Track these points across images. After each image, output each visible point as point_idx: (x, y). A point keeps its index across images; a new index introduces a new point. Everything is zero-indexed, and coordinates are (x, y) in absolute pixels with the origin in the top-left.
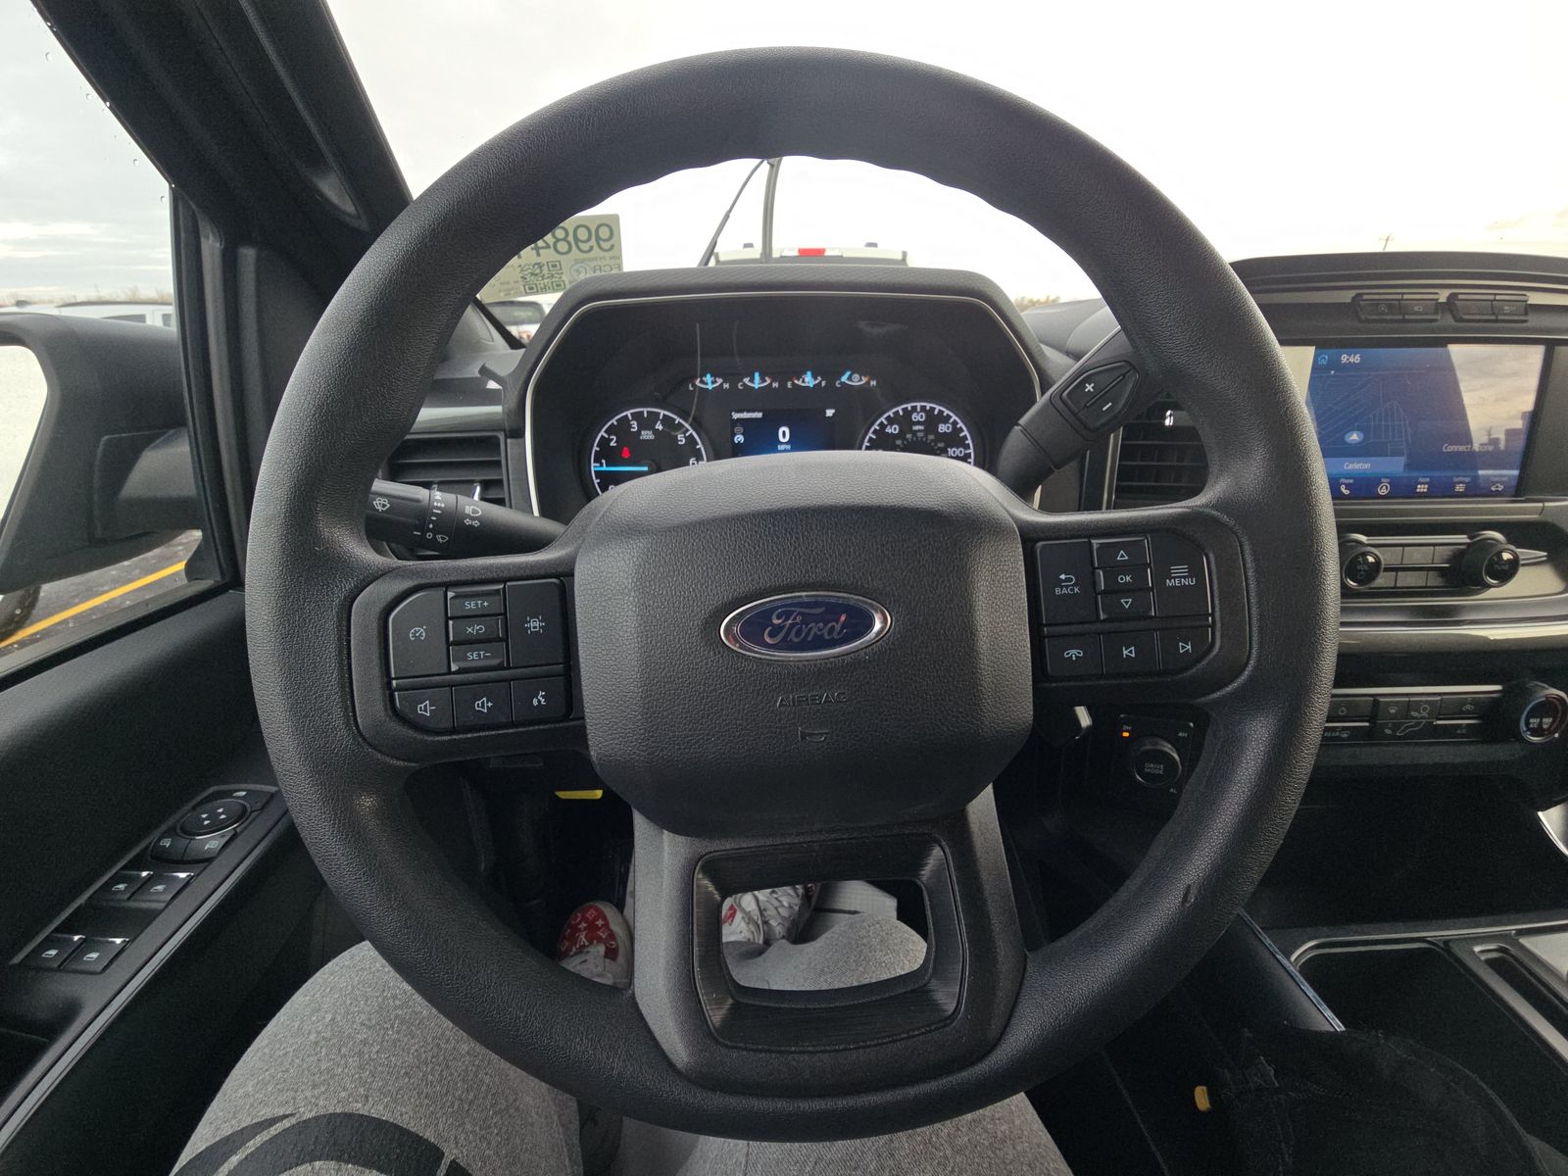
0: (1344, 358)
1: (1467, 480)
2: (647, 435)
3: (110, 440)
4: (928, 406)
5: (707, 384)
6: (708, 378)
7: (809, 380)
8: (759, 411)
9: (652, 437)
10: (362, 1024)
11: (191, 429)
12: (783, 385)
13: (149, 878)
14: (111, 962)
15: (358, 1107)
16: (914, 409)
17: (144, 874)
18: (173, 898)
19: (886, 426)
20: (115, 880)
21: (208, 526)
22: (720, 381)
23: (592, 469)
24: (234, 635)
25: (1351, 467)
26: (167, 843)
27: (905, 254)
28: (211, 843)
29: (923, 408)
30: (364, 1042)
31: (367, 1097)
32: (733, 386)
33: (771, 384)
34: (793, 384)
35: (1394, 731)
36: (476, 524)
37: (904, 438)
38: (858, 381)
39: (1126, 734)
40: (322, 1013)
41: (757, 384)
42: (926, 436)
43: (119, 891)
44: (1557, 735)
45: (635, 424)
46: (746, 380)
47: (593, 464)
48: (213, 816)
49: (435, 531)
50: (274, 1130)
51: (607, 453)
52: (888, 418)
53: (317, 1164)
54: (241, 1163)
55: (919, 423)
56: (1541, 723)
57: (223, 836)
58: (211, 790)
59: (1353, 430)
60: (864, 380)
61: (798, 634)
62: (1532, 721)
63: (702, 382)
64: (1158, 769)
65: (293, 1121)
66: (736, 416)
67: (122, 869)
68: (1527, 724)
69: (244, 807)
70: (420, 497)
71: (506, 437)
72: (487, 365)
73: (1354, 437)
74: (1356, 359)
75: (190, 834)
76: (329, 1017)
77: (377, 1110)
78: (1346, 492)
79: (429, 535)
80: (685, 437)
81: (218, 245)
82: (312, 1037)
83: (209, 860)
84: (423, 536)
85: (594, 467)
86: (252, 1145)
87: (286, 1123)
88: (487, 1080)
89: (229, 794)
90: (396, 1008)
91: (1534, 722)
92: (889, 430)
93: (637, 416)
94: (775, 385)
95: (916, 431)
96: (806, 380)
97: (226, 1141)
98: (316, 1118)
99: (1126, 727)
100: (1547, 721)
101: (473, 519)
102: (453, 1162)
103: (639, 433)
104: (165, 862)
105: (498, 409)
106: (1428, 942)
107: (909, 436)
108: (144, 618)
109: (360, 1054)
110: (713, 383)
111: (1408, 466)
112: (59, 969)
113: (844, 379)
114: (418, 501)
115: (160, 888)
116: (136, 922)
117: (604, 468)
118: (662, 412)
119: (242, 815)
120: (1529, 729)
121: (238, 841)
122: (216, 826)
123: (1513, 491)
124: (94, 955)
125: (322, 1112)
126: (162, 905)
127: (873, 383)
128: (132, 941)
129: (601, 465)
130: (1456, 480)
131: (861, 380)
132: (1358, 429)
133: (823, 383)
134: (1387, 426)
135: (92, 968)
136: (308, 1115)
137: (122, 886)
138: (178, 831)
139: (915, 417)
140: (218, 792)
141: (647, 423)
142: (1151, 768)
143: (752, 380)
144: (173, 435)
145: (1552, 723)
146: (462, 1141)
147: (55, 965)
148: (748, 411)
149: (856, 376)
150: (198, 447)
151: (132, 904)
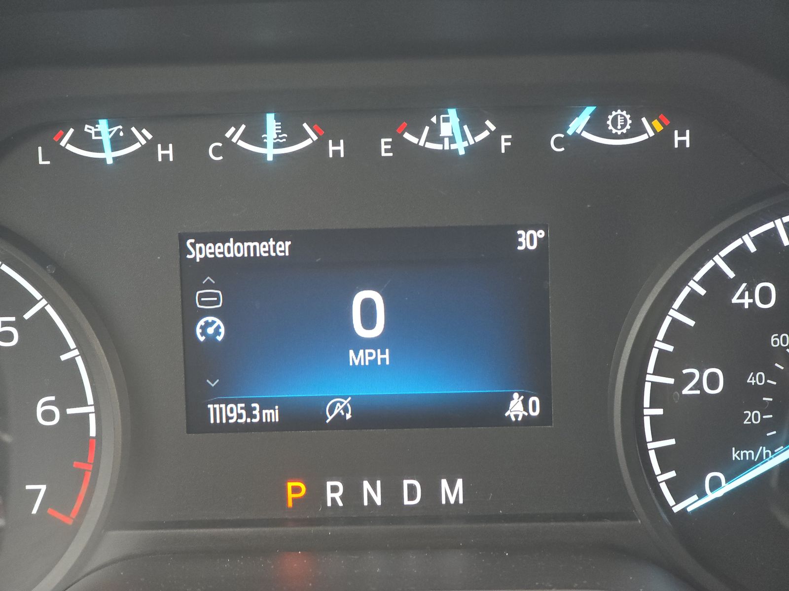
5: (98, 146)
8: (279, 237)
19: (734, 285)
22: (143, 136)
33: (320, 146)
34: (399, 145)
46: (235, 134)
52: (737, 259)
60: (651, 129)
63: (82, 140)
66: (199, 252)
80: (20, 324)
92: (741, 298)
94: (337, 148)
96: (445, 130)
110: (117, 143)
113: (578, 125)
127: (682, 139)
131: (637, 129)
143: (255, 135)
148: (241, 237)
149: (621, 117)
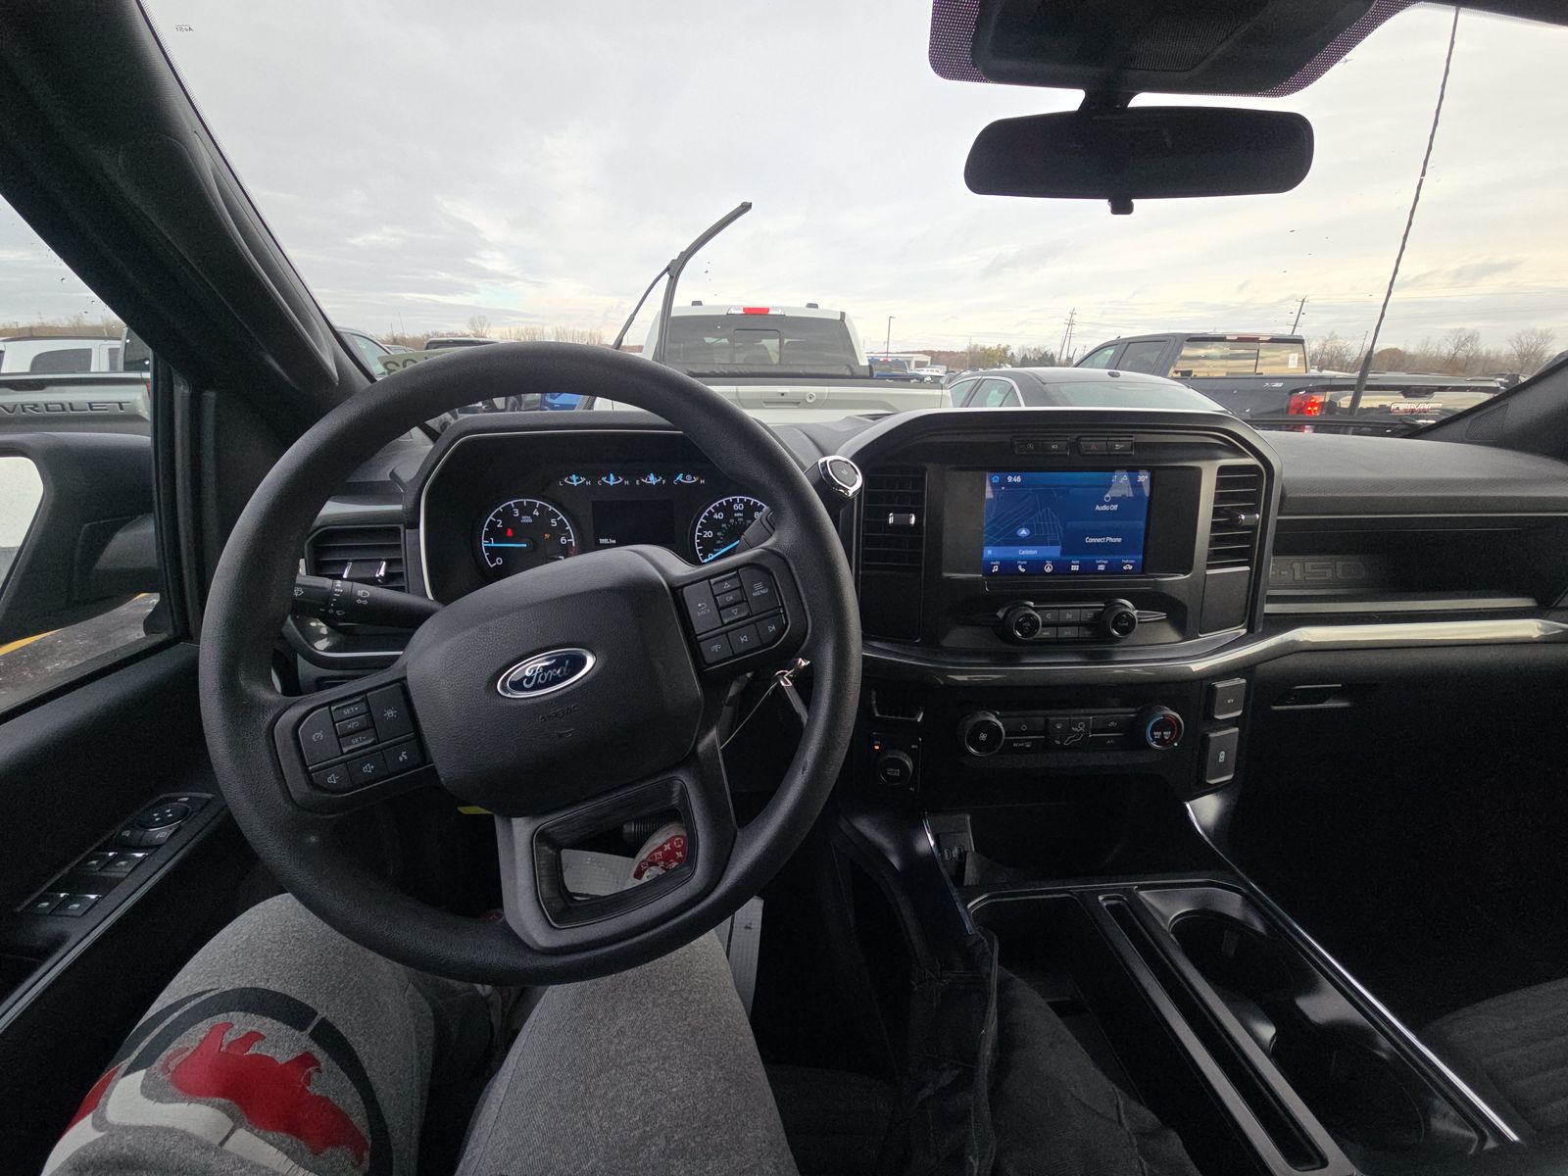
0: (1010, 479)
1: (1106, 562)
2: (526, 519)
3: (90, 527)
4: (745, 499)
5: (573, 481)
6: (574, 477)
7: (652, 479)
9: (531, 521)
10: (269, 940)
11: (157, 515)
12: (632, 483)
13: (114, 857)
14: (89, 910)
15: (262, 985)
16: (735, 501)
17: (111, 854)
18: (132, 871)
19: (714, 514)
20: (90, 858)
21: (165, 589)
22: (583, 479)
23: (483, 545)
24: (189, 675)
25: (1024, 553)
26: (127, 833)
27: (843, 314)
28: (161, 834)
29: (741, 501)
30: (269, 950)
31: (268, 980)
32: (594, 483)
33: (623, 482)
34: (640, 481)
35: (1063, 742)
36: (365, 602)
37: (728, 523)
38: (690, 480)
39: (877, 747)
40: (240, 936)
41: (612, 481)
42: (745, 521)
43: (92, 866)
44: (1176, 744)
45: (517, 511)
46: (604, 479)
47: (483, 541)
48: (163, 815)
49: (335, 608)
50: (203, 998)
51: (495, 533)
52: (715, 508)
53: (231, 1013)
54: (180, 1016)
55: (739, 511)
56: (1162, 735)
57: (170, 829)
58: (162, 796)
59: (1022, 527)
60: (695, 479)
61: (543, 679)
62: (1155, 733)
63: (569, 480)
64: (897, 773)
65: (217, 992)
67: (95, 850)
68: (1153, 736)
69: (187, 810)
70: (325, 586)
71: (405, 528)
72: (396, 471)
73: (1023, 532)
74: (1018, 479)
75: (144, 827)
76: (245, 937)
77: (275, 986)
78: (1023, 570)
79: (331, 611)
80: (557, 521)
81: (187, 391)
82: (233, 948)
83: (158, 846)
84: (327, 611)
85: (484, 544)
86: (188, 1006)
87: (212, 993)
88: (355, 979)
89: (175, 800)
90: (293, 932)
91: (1157, 734)
92: (716, 516)
93: (519, 505)
94: (627, 482)
95: (737, 517)
97: (170, 1006)
98: (232, 990)
99: (876, 742)
100: (1167, 734)
101: (362, 599)
102: (323, 1019)
103: (520, 518)
104: (125, 847)
105: (399, 507)
106: (1071, 893)
107: (732, 521)
108: (115, 664)
109: (266, 956)
110: (577, 481)
111: (1063, 553)
112: (50, 914)
113: (680, 477)
114: (323, 588)
115: (123, 863)
116: (105, 886)
117: (493, 545)
118: (538, 502)
119: (184, 815)
120: (1154, 740)
121: (181, 833)
122: (164, 822)
123: (1140, 571)
124: (76, 906)
125: (237, 986)
126: (125, 875)
127: (702, 481)
128: (103, 898)
129: (490, 542)
130: (1098, 562)
131: (692, 479)
132: (1026, 527)
133: (664, 482)
134: (1044, 525)
135: (75, 913)
136: (227, 989)
137: (94, 862)
138: (135, 825)
139: (736, 507)
140: (166, 798)
141: (526, 510)
142: (890, 771)
143: (608, 479)
144: (141, 519)
145: (1171, 735)
146: (331, 1007)
147: (48, 912)
149: (689, 477)
150: (161, 528)
151: (104, 874)
